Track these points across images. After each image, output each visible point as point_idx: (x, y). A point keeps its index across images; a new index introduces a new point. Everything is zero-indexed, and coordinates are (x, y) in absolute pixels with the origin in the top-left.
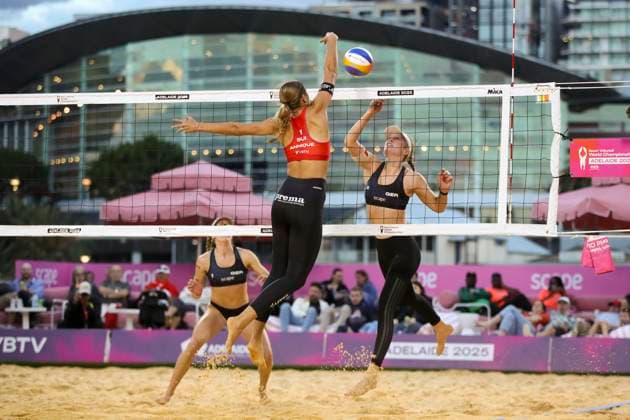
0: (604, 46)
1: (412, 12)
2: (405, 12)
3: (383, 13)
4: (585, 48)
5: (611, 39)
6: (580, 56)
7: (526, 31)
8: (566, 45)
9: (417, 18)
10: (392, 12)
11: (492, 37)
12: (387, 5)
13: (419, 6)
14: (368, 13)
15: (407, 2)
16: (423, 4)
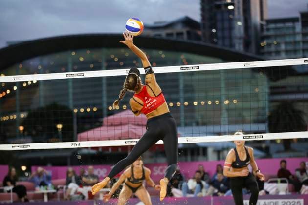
0: (283, 47)
1: (182, 33)
2: (178, 34)
3: (168, 35)
4: (273, 48)
6: (271, 53)
7: (242, 41)
8: (263, 48)
9: (185, 36)
10: (172, 34)
11: (224, 45)
12: (169, 31)
13: (185, 30)
14: (160, 35)
15: (179, 28)
16: (187, 29)
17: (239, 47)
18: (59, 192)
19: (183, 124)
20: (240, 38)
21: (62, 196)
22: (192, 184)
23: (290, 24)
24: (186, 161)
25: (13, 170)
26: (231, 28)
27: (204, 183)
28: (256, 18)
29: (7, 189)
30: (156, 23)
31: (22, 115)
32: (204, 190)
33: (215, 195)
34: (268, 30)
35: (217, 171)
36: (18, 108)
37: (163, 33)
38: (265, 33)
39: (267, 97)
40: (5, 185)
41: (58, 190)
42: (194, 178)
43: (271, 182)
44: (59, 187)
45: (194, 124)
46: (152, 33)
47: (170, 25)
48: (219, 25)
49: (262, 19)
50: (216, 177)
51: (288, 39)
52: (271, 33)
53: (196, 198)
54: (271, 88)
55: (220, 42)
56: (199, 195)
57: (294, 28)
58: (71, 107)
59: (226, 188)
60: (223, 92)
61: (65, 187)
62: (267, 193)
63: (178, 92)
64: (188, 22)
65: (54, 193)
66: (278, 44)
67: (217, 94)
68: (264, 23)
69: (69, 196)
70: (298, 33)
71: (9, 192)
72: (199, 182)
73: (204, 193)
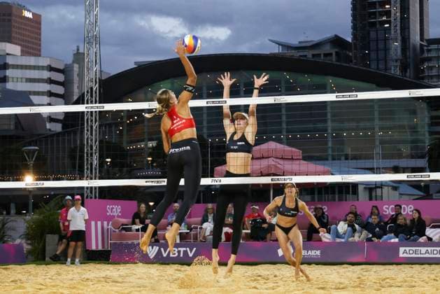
1: (331, 54)
2: (326, 55)
3: (313, 55)
4: (434, 72)
6: (432, 77)
7: (399, 64)
8: (423, 71)
9: (334, 57)
10: (319, 55)
11: (378, 69)
12: (316, 52)
13: (333, 51)
14: (306, 56)
15: (327, 49)
16: (336, 50)
17: (395, 71)
18: (192, 232)
19: (330, 158)
20: (396, 61)
21: (196, 238)
22: (342, 227)
24: (334, 200)
25: (143, 205)
26: (386, 50)
27: (357, 226)
28: (415, 38)
29: (135, 227)
30: (300, 42)
31: (150, 144)
32: (357, 235)
33: (369, 240)
34: (429, 51)
35: (372, 214)
36: (146, 136)
37: (309, 54)
38: (426, 55)
39: (426, 128)
40: (134, 223)
41: (191, 230)
42: (345, 220)
43: (434, 227)
44: (192, 226)
45: (343, 158)
46: (296, 54)
47: (317, 45)
48: (373, 45)
49: (422, 39)
50: (370, 220)
52: (433, 54)
53: (347, 243)
54: (432, 118)
55: (373, 66)
56: (350, 239)
58: (205, 136)
59: (382, 232)
60: (377, 122)
61: (199, 227)
62: (430, 239)
63: (325, 121)
64: (337, 41)
65: (187, 233)
67: (368, 124)
68: (425, 43)
69: (204, 237)
71: (138, 230)
72: (351, 225)
73: (356, 238)
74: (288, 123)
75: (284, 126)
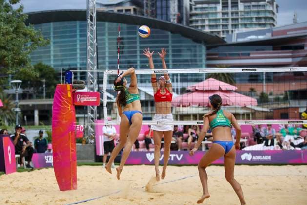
0: (207, 23)
1: (130, 10)
2: (127, 10)
3: (118, 11)
4: (199, 24)
5: (210, 20)
7: (176, 17)
8: (192, 22)
9: (132, 12)
10: (122, 11)
11: (162, 18)
12: (120, 8)
13: (132, 8)
14: (113, 11)
15: (128, 6)
16: (134, 7)
19: (139, 81)
20: (174, 15)
23: (213, 6)
26: (168, 7)
34: (196, 9)
37: (115, 10)
38: (194, 12)
39: (204, 62)
45: (147, 81)
46: (106, 9)
49: (191, 1)
51: (211, 17)
52: (198, 12)
57: (216, 8)
60: (171, 57)
63: (136, 56)
66: (203, 21)
68: (193, 4)
70: (219, 12)
74: (110, 57)
75: (107, 59)
